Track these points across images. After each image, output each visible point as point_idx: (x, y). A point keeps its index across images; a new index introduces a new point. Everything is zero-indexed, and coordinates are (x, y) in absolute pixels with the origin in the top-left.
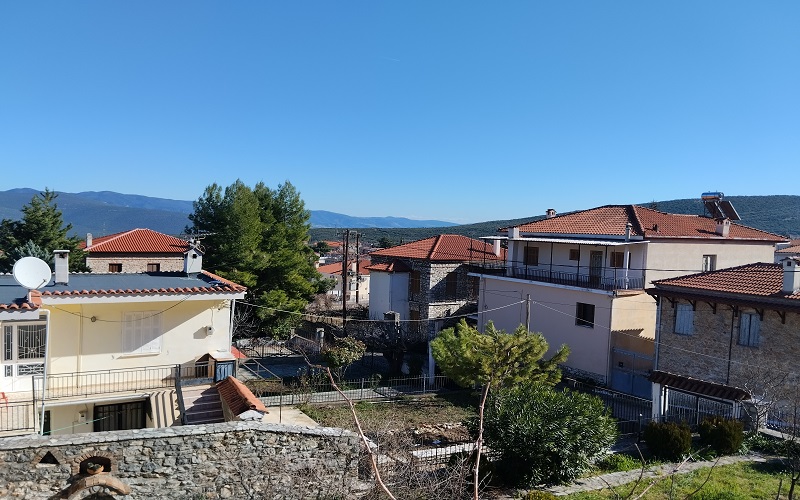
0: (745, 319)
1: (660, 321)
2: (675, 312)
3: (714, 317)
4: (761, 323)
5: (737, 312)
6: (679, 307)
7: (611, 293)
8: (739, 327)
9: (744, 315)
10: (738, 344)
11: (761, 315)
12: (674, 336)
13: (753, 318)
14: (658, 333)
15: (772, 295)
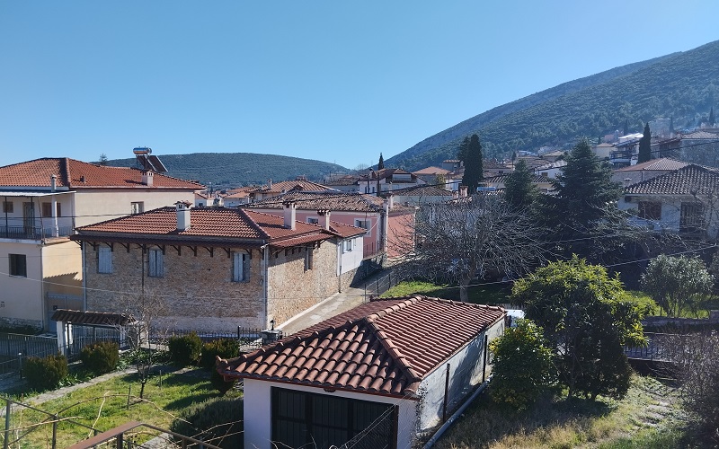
0: (152, 254)
1: (85, 263)
2: (98, 254)
3: (128, 255)
4: (164, 257)
5: (145, 250)
6: (101, 249)
7: (39, 242)
8: (148, 262)
9: (151, 251)
10: (148, 276)
11: (163, 250)
12: (98, 276)
13: (158, 253)
14: (85, 274)
15: (170, 233)
